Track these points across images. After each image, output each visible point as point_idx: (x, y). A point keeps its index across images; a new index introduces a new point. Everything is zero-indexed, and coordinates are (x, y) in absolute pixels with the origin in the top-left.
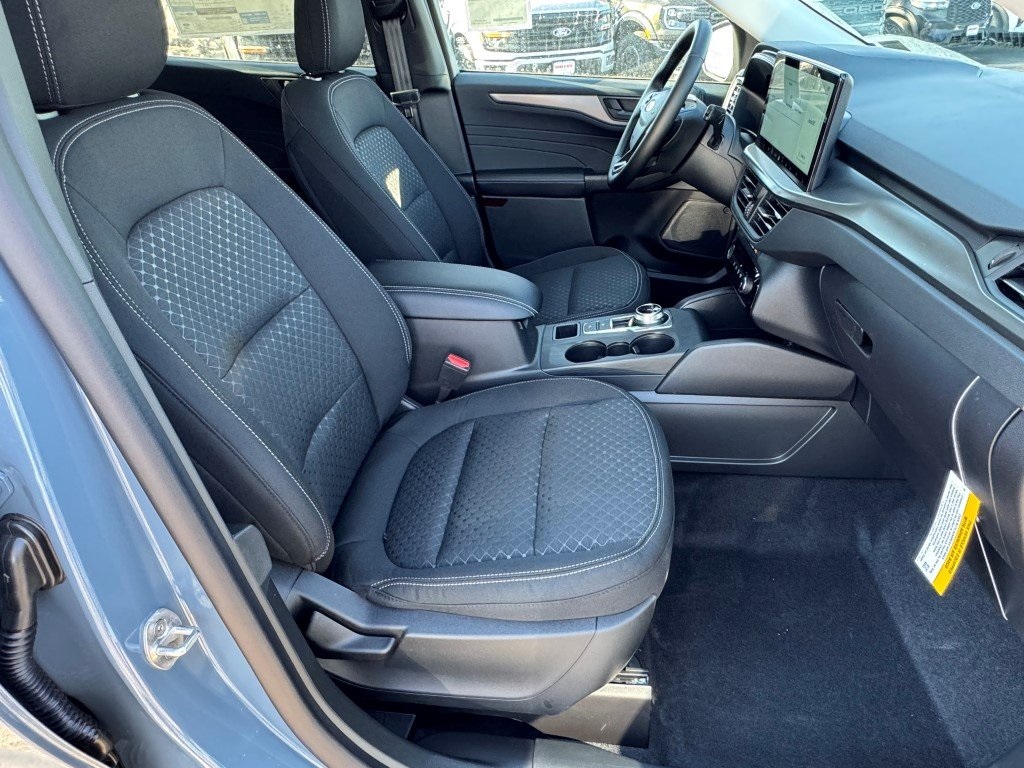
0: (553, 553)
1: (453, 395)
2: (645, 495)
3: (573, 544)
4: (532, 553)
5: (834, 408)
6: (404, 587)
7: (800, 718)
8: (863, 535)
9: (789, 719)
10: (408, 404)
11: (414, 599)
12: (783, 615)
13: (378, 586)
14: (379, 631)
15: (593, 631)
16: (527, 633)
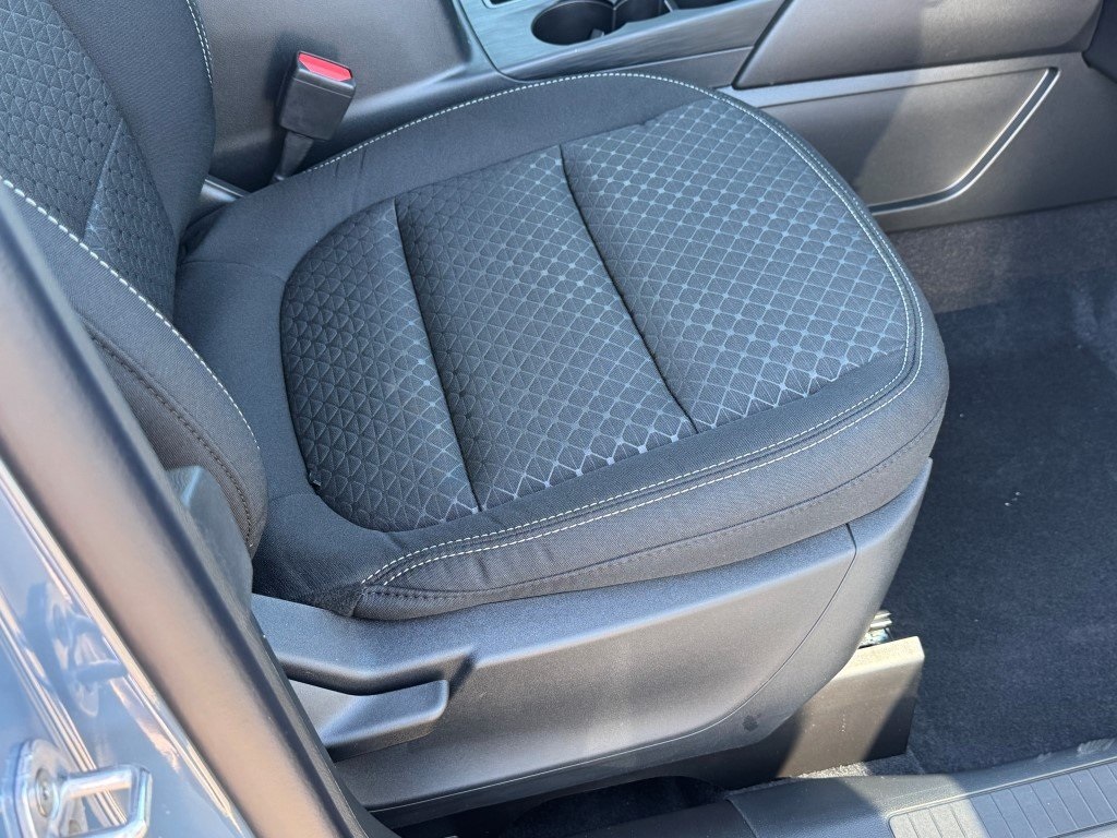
0: (734, 418)
1: (319, 153)
2: (864, 268)
3: (768, 391)
4: (690, 429)
5: (1053, 70)
6: (447, 563)
7: (1092, 630)
8: (1083, 307)
9: (1075, 636)
10: (214, 192)
11: (478, 581)
12: (1000, 471)
13: (378, 581)
14: (407, 674)
15: (851, 553)
16: (731, 589)
